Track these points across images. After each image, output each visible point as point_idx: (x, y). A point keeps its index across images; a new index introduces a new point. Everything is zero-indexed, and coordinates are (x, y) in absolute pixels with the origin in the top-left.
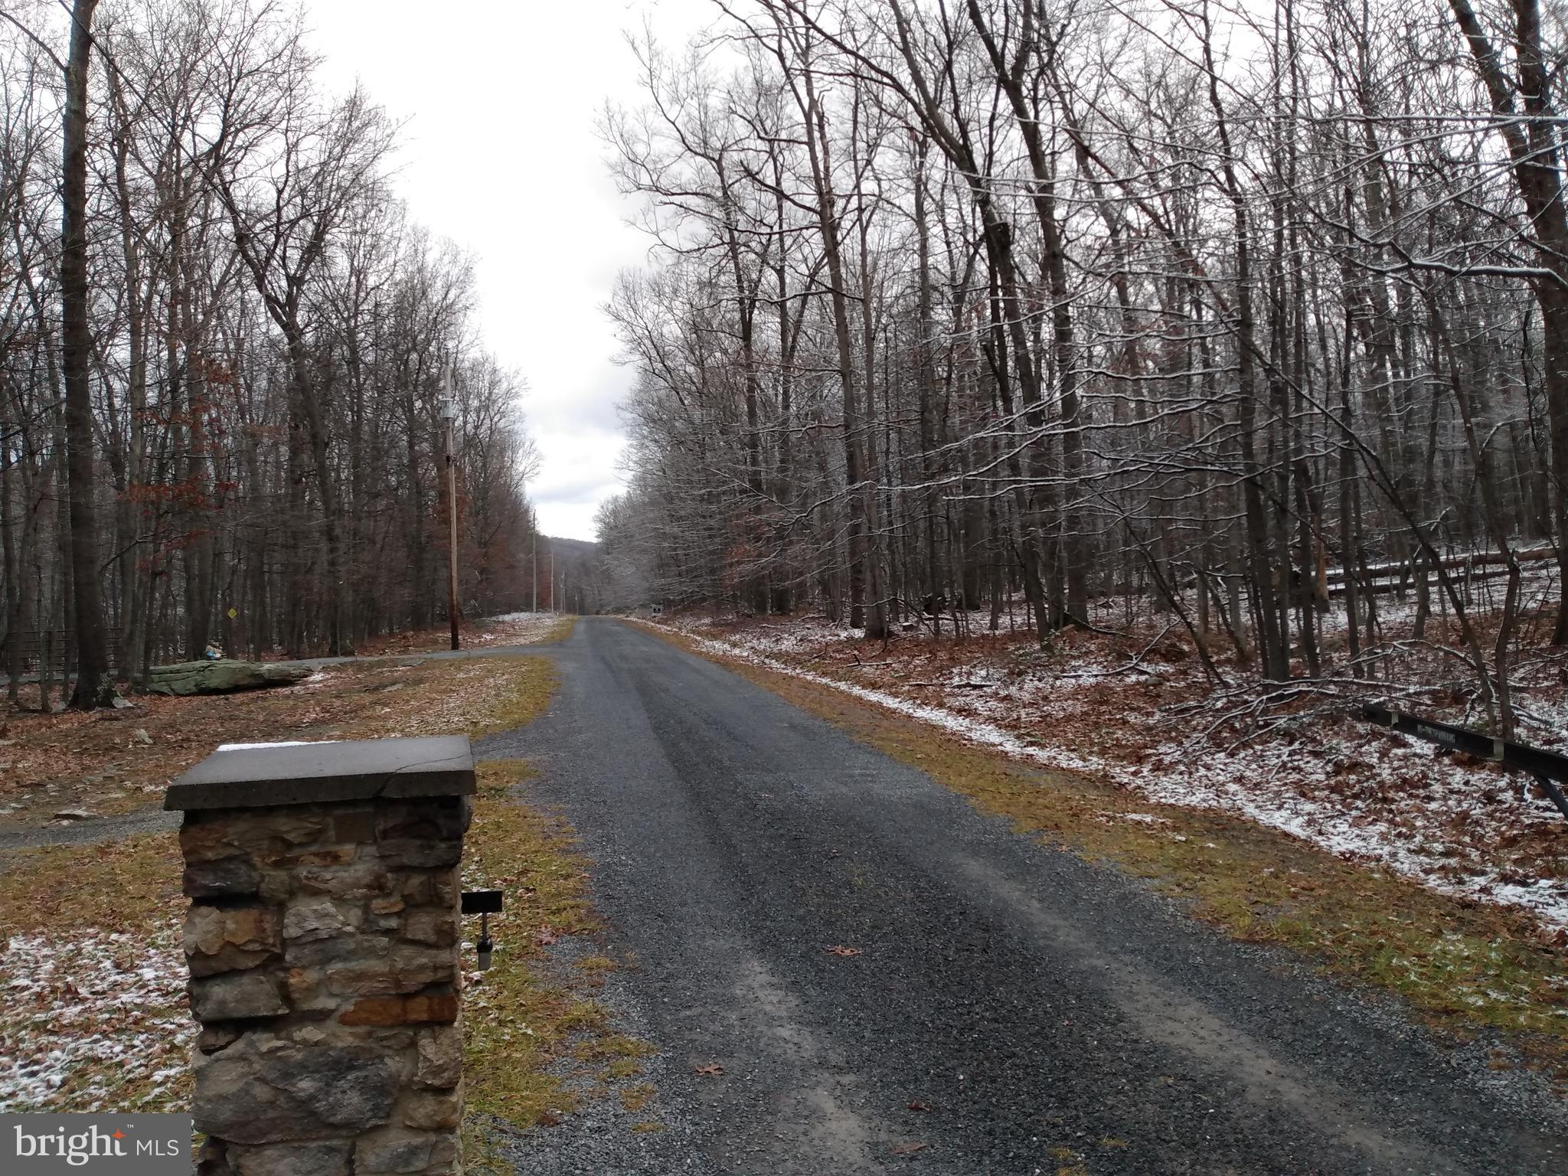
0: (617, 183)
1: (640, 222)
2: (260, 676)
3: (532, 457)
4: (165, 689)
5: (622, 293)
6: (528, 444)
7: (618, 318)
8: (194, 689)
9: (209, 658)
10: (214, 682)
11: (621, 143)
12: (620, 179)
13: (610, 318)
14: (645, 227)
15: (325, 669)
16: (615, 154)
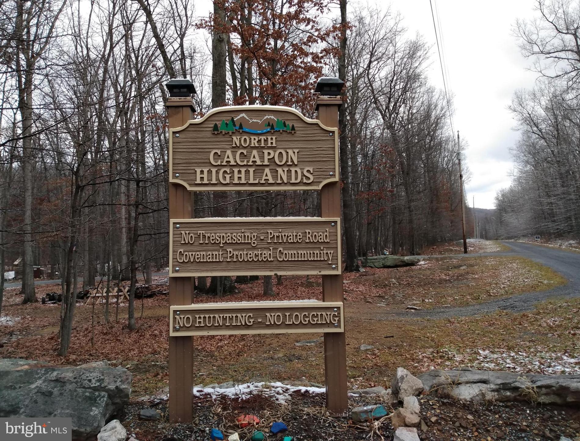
0: (522, 54)
1: (533, 68)
2: (404, 262)
3: (467, 174)
4: (372, 265)
5: (516, 100)
6: (465, 169)
7: (515, 111)
8: (382, 266)
9: (385, 255)
10: (389, 264)
11: (524, 37)
12: (523, 51)
13: (511, 111)
14: (535, 70)
15: (424, 260)
16: (522, 41)
